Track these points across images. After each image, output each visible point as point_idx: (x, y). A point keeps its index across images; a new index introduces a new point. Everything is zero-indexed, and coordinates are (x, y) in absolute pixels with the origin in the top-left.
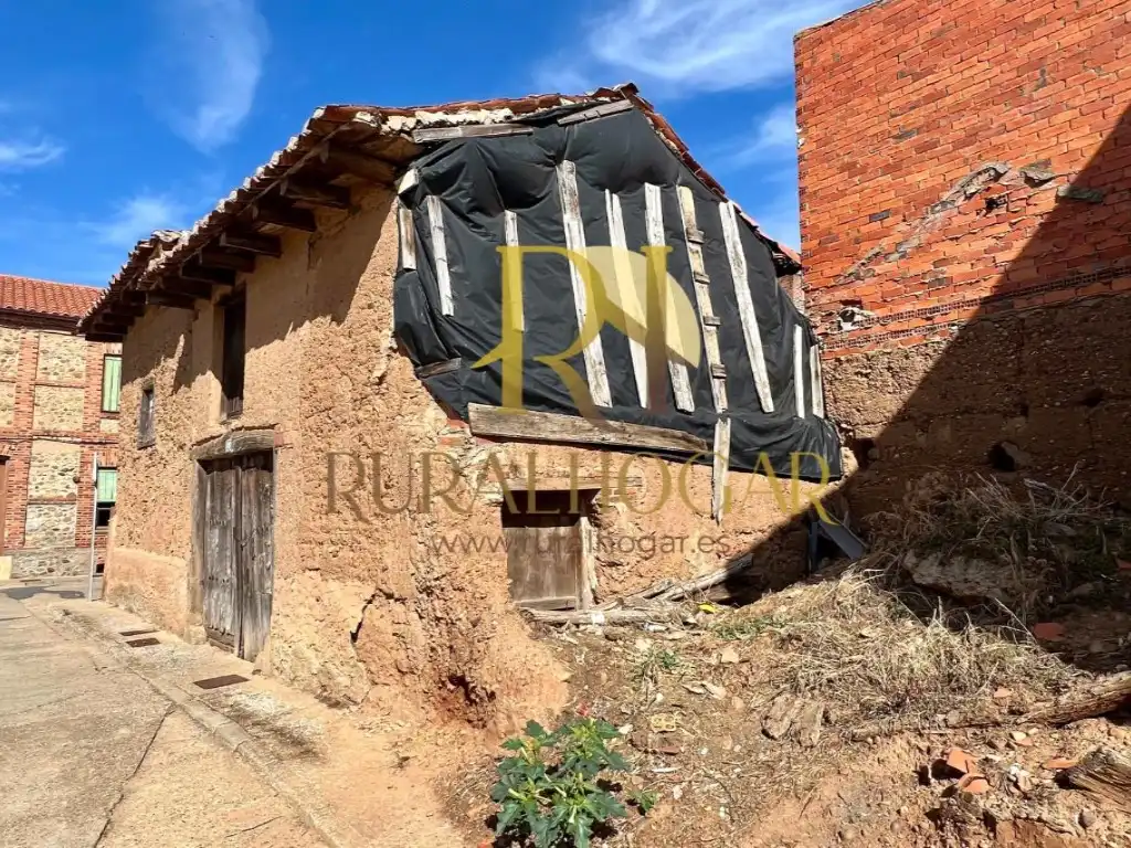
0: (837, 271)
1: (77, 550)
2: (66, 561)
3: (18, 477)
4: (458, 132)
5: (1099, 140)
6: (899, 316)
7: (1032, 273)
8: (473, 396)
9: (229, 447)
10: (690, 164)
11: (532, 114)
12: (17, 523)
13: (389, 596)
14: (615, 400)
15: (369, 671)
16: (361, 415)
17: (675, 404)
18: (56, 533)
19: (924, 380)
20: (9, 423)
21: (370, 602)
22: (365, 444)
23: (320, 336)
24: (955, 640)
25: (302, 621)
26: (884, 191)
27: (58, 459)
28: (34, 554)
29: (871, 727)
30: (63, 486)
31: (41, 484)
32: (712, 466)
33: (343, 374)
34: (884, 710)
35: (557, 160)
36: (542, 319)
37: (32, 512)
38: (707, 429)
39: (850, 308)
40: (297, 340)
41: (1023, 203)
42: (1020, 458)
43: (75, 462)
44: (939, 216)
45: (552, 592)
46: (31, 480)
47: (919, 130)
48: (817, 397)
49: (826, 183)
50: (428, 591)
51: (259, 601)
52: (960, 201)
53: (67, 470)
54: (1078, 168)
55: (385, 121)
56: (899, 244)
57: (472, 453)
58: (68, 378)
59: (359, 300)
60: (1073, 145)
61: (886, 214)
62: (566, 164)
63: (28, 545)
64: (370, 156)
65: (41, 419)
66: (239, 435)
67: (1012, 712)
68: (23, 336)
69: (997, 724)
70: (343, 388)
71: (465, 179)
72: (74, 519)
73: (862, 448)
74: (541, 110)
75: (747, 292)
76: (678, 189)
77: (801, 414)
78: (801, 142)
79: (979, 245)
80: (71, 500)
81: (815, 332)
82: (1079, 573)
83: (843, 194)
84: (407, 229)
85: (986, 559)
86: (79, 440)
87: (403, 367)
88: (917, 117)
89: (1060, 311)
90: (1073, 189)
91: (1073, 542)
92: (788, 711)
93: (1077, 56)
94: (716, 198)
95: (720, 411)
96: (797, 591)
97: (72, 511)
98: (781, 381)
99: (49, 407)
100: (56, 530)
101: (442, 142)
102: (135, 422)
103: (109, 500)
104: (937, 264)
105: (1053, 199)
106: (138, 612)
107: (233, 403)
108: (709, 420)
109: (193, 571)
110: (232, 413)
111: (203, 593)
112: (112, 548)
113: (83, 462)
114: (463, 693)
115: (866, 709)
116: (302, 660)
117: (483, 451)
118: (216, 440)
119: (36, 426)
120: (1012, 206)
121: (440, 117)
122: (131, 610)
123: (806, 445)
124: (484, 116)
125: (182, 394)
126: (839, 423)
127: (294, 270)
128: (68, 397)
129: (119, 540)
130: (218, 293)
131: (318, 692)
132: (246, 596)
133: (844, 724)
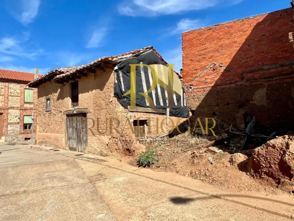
0: (189, 79)
1: (20, 135)
2: (17, 137)
3: (5, 118)
4: (124, 59)
5: (230, 60)
6: (199, 88)
7: (220, 82)
8: (128, 105)
9: (75, 112)
10: (163, 60)
11: (135, 54)
12: (6, 129)
13: (114, 138)
15: (111, 150)
16: (107, 107)
17: (160, 105)
18: (15, 131)
19: (203, 100)
20: (3, 105)
21: (110, 139)
22: (108, 112)
23: (97, 93)
24: (198, 139)
25: (95, 143)
26: (197, 65)
27: (14, 113)
28: (10, 136)
29: (186, 150)
30: (16, 120)
31: (11, 119)
32: (166, 115)
33: (103, 100)
34: (189, 148)
36: (138, 91)
37: (9, 126)
38: (165, 109)
39: (191, 86)
40: (92, 93)
41: (219, 70)
42: (217, 114)
43: (18, 114)
44: (205, 71)
45: (140, 137)
46: (8, 118)
47: (203, 55)
48: (185, 102)
49: (187, 62)
50: (122, 136)
51: (82, 141)
52: (209, 68)
53: (17, 116)
54: (227, 65)
55: (113, 59)
56: (199, 75)
57: (128, 114)
58: (16, 94)
59: (106, 87)
60: (227, 61)
61: (197, 69)
62: (141, 63)
63: (8, 134)
64: (110, 64)
65: (10, 104)
66: (78, 110)
67: (202, 146)
68: (5, 84)
69: (201, 148)
70: (103, 103)
71: (126, 68)
72: (19, 127)
73: (193, 112)
74: (137, 53)
77: (182, 105)
78: (183, 54)
79: (212, 77)
80: (18, 123)
81: (185, 90)
83: (190, 65)
84: (116, 76)
86: (19, 109)
87: (115, 99)
88: (203, 52)
89: (224, 89)
90: (226, 68)
92: (176, 150)
93: (227, 45)
97: (18, 126)
98: (179, 100)
99: (12, 101)
100: (15, 130)
101: (122, 61)
102: (44, 106)
103: (27, 123)
104: (206, 79)
105: (223, 70)
106: (49, 146)
107: (75, 104)
108: (166, 107)
109: (66, 136)
110: (75, 105)
111: (68, 141)
112: (38, 133)
113: (20, 114)
114: (129, 151)
115: (186, 148)
116: (96, 150)
117: (130, 114)
118: (71, 111)
119: (9, 106)
120: (217, 70)
121: (121, 57)
122: (46, 146)
123: (183, 111)
124: (128, 56)
125: (60, 101)
126: (189, 107)
127: (91, 80)
128: (16, 99)
129: (40, 132)
130: (71, 82)
131: (100, 155)
132: (79, 141)
133: (183, 150)
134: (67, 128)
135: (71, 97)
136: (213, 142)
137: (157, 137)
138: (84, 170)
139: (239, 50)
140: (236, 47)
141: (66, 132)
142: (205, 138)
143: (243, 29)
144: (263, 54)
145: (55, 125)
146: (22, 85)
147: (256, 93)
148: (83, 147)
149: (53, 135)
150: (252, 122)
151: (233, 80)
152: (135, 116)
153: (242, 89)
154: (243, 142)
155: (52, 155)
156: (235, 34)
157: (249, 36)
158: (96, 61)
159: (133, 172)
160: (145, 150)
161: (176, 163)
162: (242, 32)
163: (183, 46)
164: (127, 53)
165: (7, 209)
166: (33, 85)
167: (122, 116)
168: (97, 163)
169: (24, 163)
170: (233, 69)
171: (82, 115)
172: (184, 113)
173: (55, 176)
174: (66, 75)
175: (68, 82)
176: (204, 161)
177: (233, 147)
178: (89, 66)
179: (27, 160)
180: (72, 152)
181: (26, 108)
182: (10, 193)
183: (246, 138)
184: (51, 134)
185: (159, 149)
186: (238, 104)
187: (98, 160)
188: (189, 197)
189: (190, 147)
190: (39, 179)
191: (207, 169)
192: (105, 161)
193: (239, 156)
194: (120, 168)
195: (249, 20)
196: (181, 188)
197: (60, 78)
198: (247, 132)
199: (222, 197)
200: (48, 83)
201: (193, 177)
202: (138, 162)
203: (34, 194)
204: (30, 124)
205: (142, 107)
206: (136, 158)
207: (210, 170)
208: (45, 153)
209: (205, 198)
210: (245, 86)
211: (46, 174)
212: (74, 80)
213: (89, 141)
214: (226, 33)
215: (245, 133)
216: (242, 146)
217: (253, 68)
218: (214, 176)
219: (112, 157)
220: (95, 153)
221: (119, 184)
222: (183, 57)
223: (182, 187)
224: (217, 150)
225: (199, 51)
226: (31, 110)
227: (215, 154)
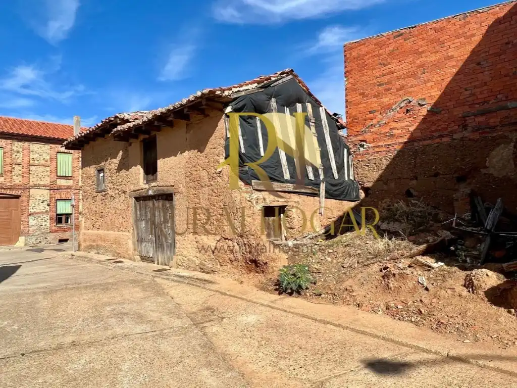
0: (358, 130)
1: (51, 234)
2: (46, 238)
3: (25, 204)
4: (243, 93)
5: (440, 93)
6: (378, 147)
7: (419, 134)
8: (252, 178)
9: (151, 193)
10: (310, 95)
11: (262, 84)
12: (26, 223)
13: (226, 239)
14: (291, 177)
15: (220, 262)
16: (212, 183)
17: (308, 177)
18: (42, 227)
19: (386, 168)
20: (20, 182)
21: (219, 241)
22: (215, 192)
23: (193, 156)
24: (390, 242)
25: (190, 250)
26: (374, 103)
27: (40, 196)
28: (33, 235)
29: (369, 262)
30: (43, 207)
31: (34, 207)
32: (320, 197)
33: (204, 169)
34: (372, 258)
35: (270, 99)
37: (31, 219)
38: (318, 185)
39: (362, 143)
40: (183, 157)
41: (417, 111)
42: (415, 193)
43: (47, 197)
44: (391, 114)
45: (273, 237)
46: (30, 205)
47: (385, 84)
48: (351, 173)
49: (355, 99)
50: (241, 236)
51: (165, 245)
52: (398, 109)
53: (44, 201)
54: (434, 102)
55: (223, 92)
56: (378, 122)
57: (253, 195)
58: (43, 162)
59: (209, 145)
60: (433, 94)
61: (375, 111)
62: (273, 100)
63: (30, 232)
64: (217, 102)
65: (33, 180)
66: (155, 188)
67: (401, 256)
68: (23, 145)
69: (398, 259)
70: (204, 175)
71: (246, 109)
72: (48, 221)
73: (366, 190)
74: (265, 82)
75: (329, 138)
76: (307, 103)
77: (347, 179)
78: (346, 83)
79: (404, 124)
80: (47, 213)
81: (351, 150)
82: (420, 224)
83: (360, 103)
84: (228, 124)
85: (398, 222)
86: (49, 188)
87: (228, 168)
88: (385, 79)
89: (428, 147)
90: (432, 108)
91: (420, 217)
92: (348, 262)
93: (434, 65)
94: (319, 106)
95: (321, 179)
96: (348, 234)
97: (47, 218)
98: (340, 168)
99: (36, 175)
100: (42, 225)
101: (239, 97)
102: (93, 182)
103: (61, 212)
104: (391, 129)
105: (426, 111)
106: (103, 254)
107: (151, 177)
108: (318, 182)
109: (134, 237)
110: (150, 181)
111: (138, 244)
112: (83, 231)
113: (51, 198)
114: (255, 265)
115: (368, 259)
116: (192, 261)
117: (256, 195)
118: (143, 190)
119: (31, 183)
120: (414, 112)
121: (238, 89)
122: (98, 253)
123: (348, 189)
124: (250, 87)
125: (123, 173)
126: (358, 182)
127: (180, 133)
128: (43, 170)
129: (87, 228)
130: (142, 137)
131: (200, 270)
132: (159, 244)
133: (363, 262)
134: (137, 221)
135: (143, 164)
136: (422, 247)
137: (304, 237)
138: (177, 300)
139: (458, 73)
140: (453, 67)
141: (135, 228)
142: (405, 239)
143: (466, 33)
144: (508, 78)
145: (114, 216)
146: (53, 146)
147: (493, 153)
148: (166, 256)
149: (112, 234)
150: (497, 209)
151: (447, 129)
152: (264, 199)
153: (464, 145)
154: (483, 247)
155: (112, 270)
156: (449, 43)
157: (479, 45)
158: (191, 98)
159: (270, 304)
160: (287, 263)
161: (351, 287)
162: (463, 39)
163: (347, 69)
164: (247, 82)
165: (46, 382)
166: (73, 144)
167: (242, 198)
168: (196, 286)
169: (65, 286)
170: (445, 108)
171: (165, 197)
172: (350, 191)
173: (125, 311)
174: (134, 125)
175: (136, 137)
176: (410, 284)
177: (465, 256)
178: (179, 107)
179: (68, 280)
180: (145, 264)
181: (60, 186)
182: (47, 347)
183: (488, 240)
184: (106, 232)
185: (314, 261)
186: (456, 175)
187: (198, 281)
188: (400, 359)
189: (376, 256)
190: (98, 318)
191: (419, 300)
192: (211, 282)
193: (486, 276)
194: (244, 297)
195: (479, 15)
196: (376, 340)
197: (123, 131)
198: (488, 228)
199: (471, 360)
200: (100, 140)
201: (393, 315)
202: (276, 285)
203: (92, 349)
204: (67, 214)
205: (278, 181)
206: (270, 277)
207: (426, 301)
208: (97, 266)
209: (434, 363)
210: (470, 140)
211: (108, 308)
212: (148, 133)
213: (177, 245)
214: (432, 42)
215: (486, 230)
216: (482, 256)
217: (486, 106)
218: (438, 315)
219: (223, 275)
220: (189, 267)
221: (250, 329)
222: (346, 89)
223: (378, 337)
224: (432, 263)
225: (377, 78)
226: (69, 190)
227: (429, 270)
